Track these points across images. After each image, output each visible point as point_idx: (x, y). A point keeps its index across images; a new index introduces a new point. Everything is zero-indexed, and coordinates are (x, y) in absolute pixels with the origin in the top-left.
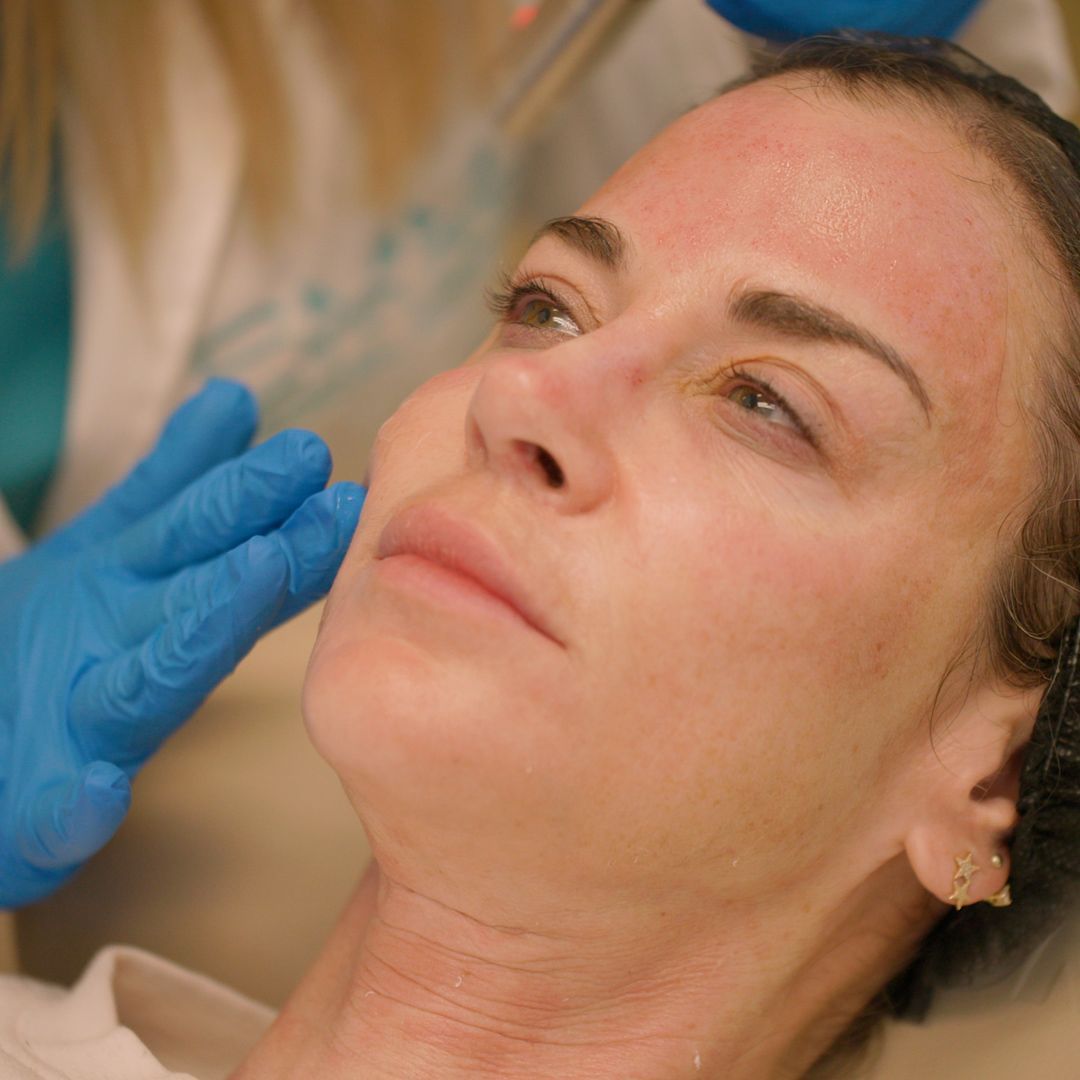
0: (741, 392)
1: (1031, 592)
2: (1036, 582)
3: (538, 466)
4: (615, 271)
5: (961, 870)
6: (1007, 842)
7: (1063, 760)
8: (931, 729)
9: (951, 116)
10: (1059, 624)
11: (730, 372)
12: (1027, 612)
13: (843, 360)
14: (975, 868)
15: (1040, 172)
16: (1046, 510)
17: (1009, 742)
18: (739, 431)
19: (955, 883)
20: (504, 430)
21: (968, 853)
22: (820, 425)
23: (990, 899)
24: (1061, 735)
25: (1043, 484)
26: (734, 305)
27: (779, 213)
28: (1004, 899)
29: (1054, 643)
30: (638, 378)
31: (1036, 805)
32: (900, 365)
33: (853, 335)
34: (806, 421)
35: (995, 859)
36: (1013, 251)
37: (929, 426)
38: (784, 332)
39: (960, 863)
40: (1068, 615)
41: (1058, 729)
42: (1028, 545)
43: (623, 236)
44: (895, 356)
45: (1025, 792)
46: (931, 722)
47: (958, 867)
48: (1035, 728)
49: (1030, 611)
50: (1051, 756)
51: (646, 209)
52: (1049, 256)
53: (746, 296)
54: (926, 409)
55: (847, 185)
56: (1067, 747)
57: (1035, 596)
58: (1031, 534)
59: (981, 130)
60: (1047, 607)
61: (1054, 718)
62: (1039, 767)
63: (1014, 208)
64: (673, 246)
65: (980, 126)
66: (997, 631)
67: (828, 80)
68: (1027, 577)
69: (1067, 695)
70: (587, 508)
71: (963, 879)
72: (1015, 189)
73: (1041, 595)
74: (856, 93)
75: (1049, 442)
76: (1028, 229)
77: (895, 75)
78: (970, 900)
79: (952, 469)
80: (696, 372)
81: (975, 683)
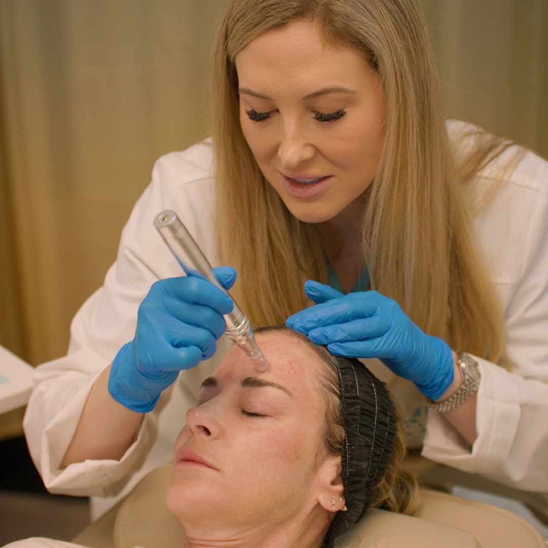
3: (203, 432)
5: (333, 503)
7: (351, 472)
14: (336, 502)
17: (337, 470)
19: (332, 506)
20: (193, 424)
21: (333, 498)
23: (342, 509)
24: (349, 465)
29: (341, 445)
32: (281, 387)
39: (332, 501)
40: (344, 438)
42: (327, 420)
44: (279, 385)
45: (344, 482)
52: (315, 355)
56: (351, 468)
60: (337, 435)
61: (346, 461)
69: (348, 455)
71: (334, 505)
78: (337, 509)
81: (325, 458)
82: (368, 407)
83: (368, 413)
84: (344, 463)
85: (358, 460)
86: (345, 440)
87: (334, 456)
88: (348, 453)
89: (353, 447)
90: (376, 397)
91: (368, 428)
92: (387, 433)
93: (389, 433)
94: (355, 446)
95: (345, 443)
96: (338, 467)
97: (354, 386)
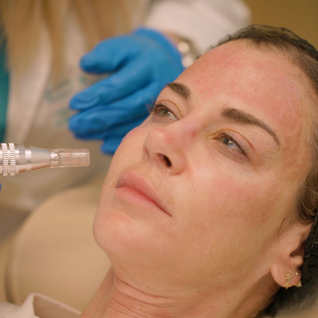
0: (224, 138)
1: (308, 196)
2: (310, 194)
3: (164, 160)
4: (187, 100)
5: (287, 277)
6: (300, 268)
7: (317, 245)
8: (278, 237)
9: (288, 55)
10: (317, 206)
11: (220, 132)
12: (307, 202)
13: (254, 130)
14: (291, 276)
15: (314, 72)
16: (313, 173)
18: (224, 151)
19: (286, 281)
21: (289, 272)
22: (247, 149)
24: (316, 238)
25: (312, 165)
26: (222, 112)
27: (236, 85)
28: (300, 285)
29: (315, 211)
30: (194, 134)
31: (309, 258)
32: (271, 132)
33: (257, 122)
34: (243, 148)
35: (297, 273)
36: (305, 96)
37: (279, 149)
38: (237, 121)
39: (287, 275)
41: (316, 236)
43: (190, 90)
44: (270, 129)
46: (278, 235)
47: (286, 276)
48: (309, 236)
49: (308, 202)
50: (313, 244)
51: (197, 82)
52: (316, 97)
53: (226, 110)
54: (278, 145)
55: (256, 77)
57: (309, 198)
58: (309, 180)
59: (296, 59)
60: (313, 201)
61: (315, 233)
62: (310, 247)
63: (305, 83)
64: (205, 94)
65: (296, 58)
66: (298, 208)
67: (251, 43)
68: (307, 192)
70: (178, 173)
71: (288, 280)
72: (306, 78)
73: (311, 198)
74: (260, 48)
75: (315, 153)
76: (310, 89)
77: (271, 42)
78: (290, 286)
79: (286, 162)
80: (211, 132)
81: (292, 223)
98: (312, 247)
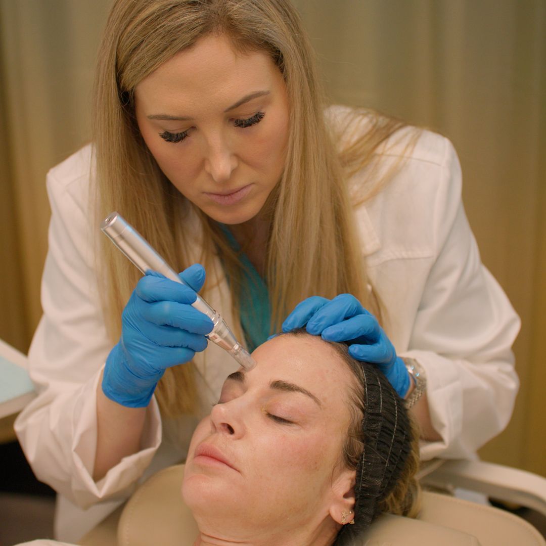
1: (352, 446)
2: (353, 443)
3: (228, 430)
6: (354, 508)
7: (364, 487)
14: (346, 514)
17: (351, 484)
19: (342, 519)
20: (219, 421)
21: (344, 511)
23: (350, 523)
24: (363, 481)
26: (271, 385)
28: (353, 522)
29: (358, 459)
32: (312, 396)
33: (299, 389)
35: (351, 512)
37: (321, 409)
42: (350, 435)
44: (310, 393)
45: (356, 496)
46: (331, 481)
47: (342, 514)
49: (352, 451)
50: (361, 486)
53: (273, 383)
54: (319, 405)
56: (365, 484)
57: (353, 448)
60: (356, 450)
61: (360, 476)
62: (358, 489)
66: (345, 458)
69: (363, 471)
70: (239, 438)
71: (344, 518)
73: (354, 446)
78: (346, 523)
81: (342, 471)
82: (388, 425)
83: (387, 431)
84: (358, 478)
85: (371, 476)
86: (362, 455)
87: (351, 470)
88: (363, 468)
89: (370, 464)
90: (396, 415)
91: (386, 446)
92: (401, 451)
93: (403, 451)
94: (371, 463)
95: (362, 458)
96: (352, 480)
97: (377, 404)
98: (360, 489)
